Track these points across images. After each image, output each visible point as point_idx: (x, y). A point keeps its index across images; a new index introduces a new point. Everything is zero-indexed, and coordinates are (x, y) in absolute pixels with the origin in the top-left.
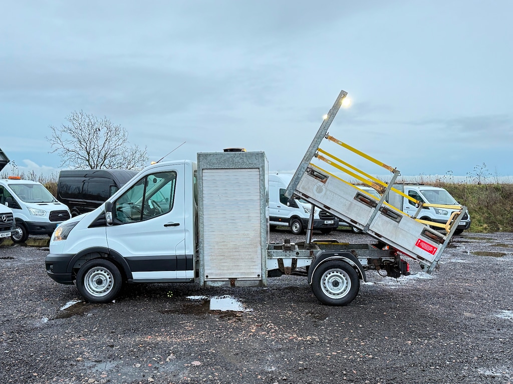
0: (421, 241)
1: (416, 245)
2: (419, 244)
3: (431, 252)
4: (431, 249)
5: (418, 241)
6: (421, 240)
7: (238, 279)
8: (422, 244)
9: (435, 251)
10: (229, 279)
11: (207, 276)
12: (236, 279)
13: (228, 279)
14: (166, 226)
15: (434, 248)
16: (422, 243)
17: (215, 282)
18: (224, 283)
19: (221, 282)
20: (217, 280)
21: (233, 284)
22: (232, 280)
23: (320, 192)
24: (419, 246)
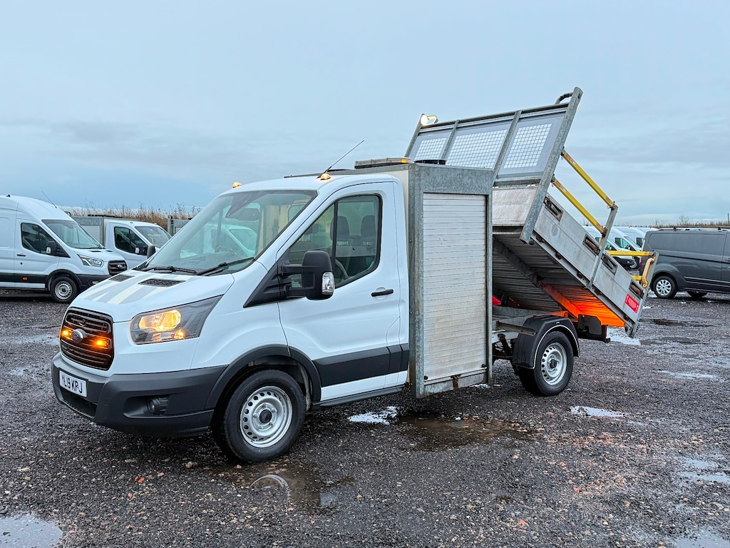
7: (462, 376)
10: (452, 377)
11: (426, 378)
12: (459, 375)
13: (450, 378)
14: (374, 295)
17: (436, 385)
18: (446, 384)
19: (442, 384)
20: (437, 381)
21: (455, 385)
22: (455, 379)
23: (554, 234)
24: (628, 303)
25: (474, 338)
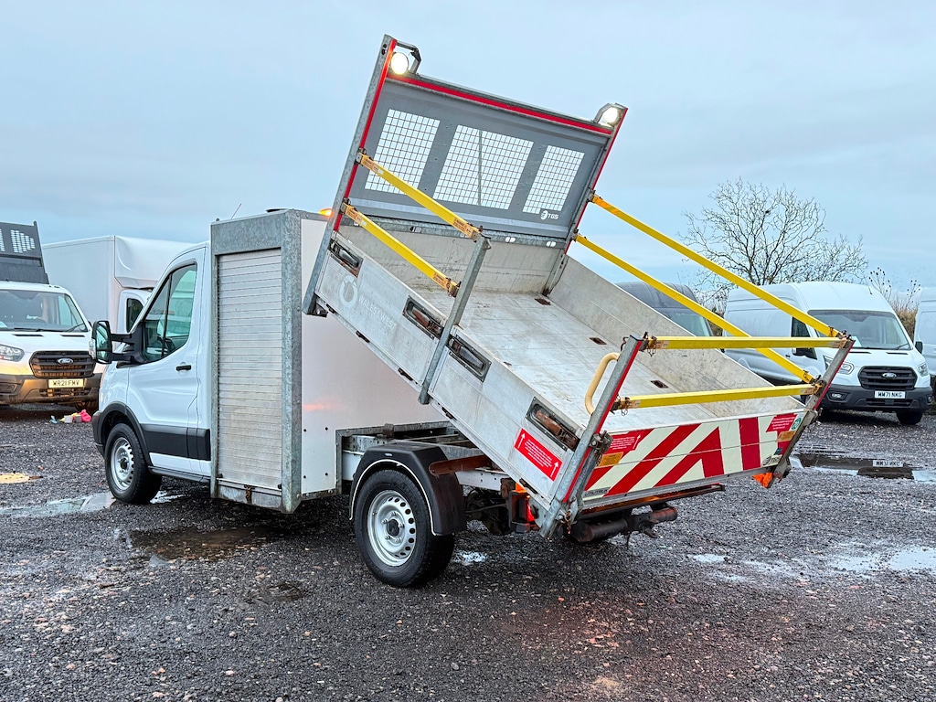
0: (528, 437)
1: (516, 446)
2: (523, 445)
3: (547, 471)
4: (547, 463)
5: (520, 437)
6: (527, 435)
7: (256, 489)
8: (529, 446)
9: (558, 469)
10: (246, 486)
11: (221, 476)
12: (254, 487)
13: (244, 487)
14: (179, 369)
15: (555, 459)
16: (529, 442)
17: (231, 490)
18: (240, 493)
19: (236, 491)
20: (232, 485)
21: (249, 498)
22: (250, 490)
23: (349, 299)
24: (523, 451)
25: (272, 444)
